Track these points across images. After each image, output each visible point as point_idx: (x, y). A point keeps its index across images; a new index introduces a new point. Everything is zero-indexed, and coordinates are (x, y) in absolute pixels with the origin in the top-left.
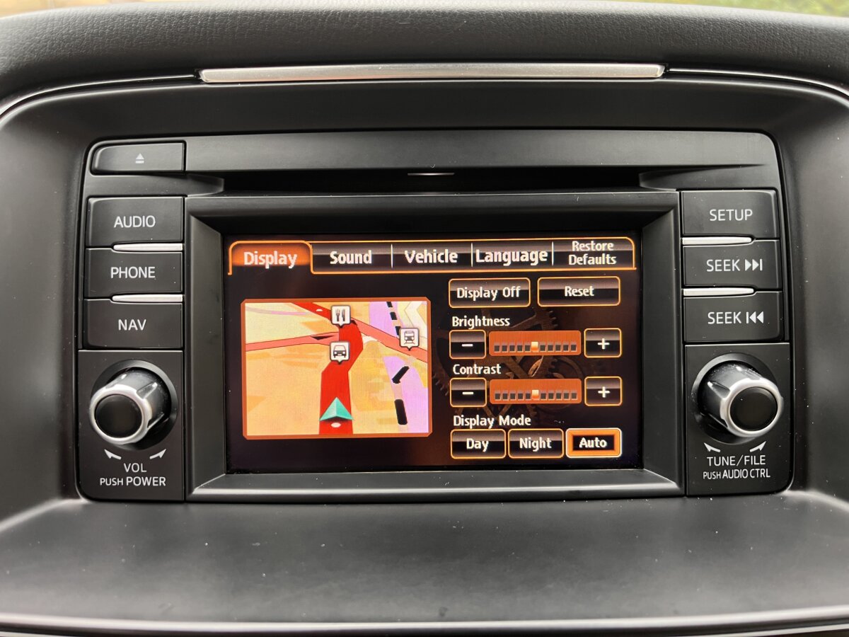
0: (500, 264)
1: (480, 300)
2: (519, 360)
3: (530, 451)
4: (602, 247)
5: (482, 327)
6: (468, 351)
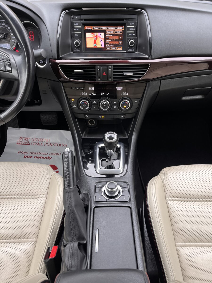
0: (111, 29)
1: (109, 33)
2: (112, 39)
3: (113, 49)
4: (121, 27)
5: (109, 36)
6: (108, 39)
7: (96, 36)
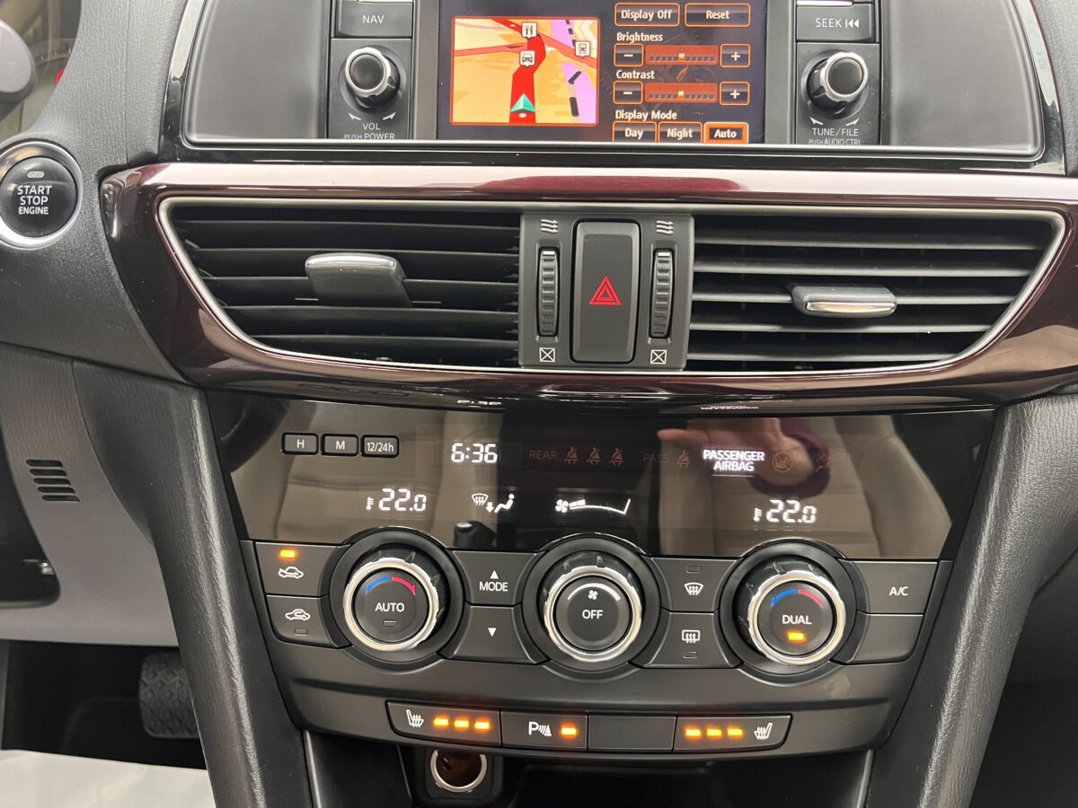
1: (640, 20)
2: (668, 68)
3: (675, 139)
5: (641, 42)
6: (629, 60)
7: (537, 44)
